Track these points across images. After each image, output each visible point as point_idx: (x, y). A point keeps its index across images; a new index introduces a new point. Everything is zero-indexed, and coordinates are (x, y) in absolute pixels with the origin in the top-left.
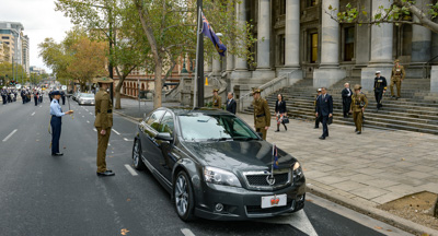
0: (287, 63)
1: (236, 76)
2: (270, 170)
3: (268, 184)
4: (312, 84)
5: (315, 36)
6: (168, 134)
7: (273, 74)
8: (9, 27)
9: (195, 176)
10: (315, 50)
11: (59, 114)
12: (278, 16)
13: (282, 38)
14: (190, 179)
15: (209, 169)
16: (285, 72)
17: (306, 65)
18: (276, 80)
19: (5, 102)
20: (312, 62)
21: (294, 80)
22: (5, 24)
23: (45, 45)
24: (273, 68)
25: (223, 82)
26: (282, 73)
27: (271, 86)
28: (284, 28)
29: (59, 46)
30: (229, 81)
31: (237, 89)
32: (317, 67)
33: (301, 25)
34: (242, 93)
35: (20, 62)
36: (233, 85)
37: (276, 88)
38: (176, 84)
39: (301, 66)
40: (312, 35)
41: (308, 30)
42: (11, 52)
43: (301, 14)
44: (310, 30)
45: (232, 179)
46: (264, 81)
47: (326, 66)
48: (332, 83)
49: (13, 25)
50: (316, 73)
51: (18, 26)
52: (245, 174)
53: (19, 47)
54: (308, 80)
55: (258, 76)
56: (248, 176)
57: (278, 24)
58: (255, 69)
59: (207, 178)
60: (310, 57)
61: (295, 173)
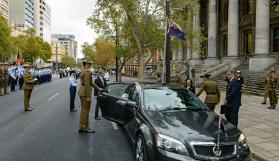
0: (229, 54)
1: (193, 63)
2: (216, 142)
3: (214, 155)
4: (248, 68)
5: (250, 36)
6: (134, 103)
7: (219, 61)
8: (68, 37)
9: (149, 141)
10: (250, 45)
11: (74, 85)
12: (222, 22)
13: (226, 37)
14: (145, 142)
15: (161, 136)
16: (227, 60)
17: (243, 56)
18: (220, 65)
19: (61, 77)
20: (248, 53)
21: (234, 65)
22: (66, 36)
23: (84, 46)
24: (219, 57)
25: (185, 66)
26: (225, 61)
27: (217, 69)
28: (227, 30)
29: (91, 46)
30: (188, 66)
31: (193, 71)
32: (252, 56)
33: (240, 28)
34: (196, 74)
35: (73, 56)
36: (191, 69)
37: (221, 71)
38: (155, 68)
39: (239, 56)
40: (247, 35)
41: (245, 31)
42: (69, 50)
43: (240, 20)
44: (247, 31)
45: (181, 147)
46: (212, 66)
47: (259, 55)
48: (264, 67)
49: (69, 36)
50: (251, 60)
51: (72, 36)
52: (192, 144)
53: (73, 48)
54: (245, 65)
55: (208, 62)
56: (195, 146)
57: (223, 28)
58: (206, 58)
59: (159, 144)
60: (247, 49)
61: (241, 144)
